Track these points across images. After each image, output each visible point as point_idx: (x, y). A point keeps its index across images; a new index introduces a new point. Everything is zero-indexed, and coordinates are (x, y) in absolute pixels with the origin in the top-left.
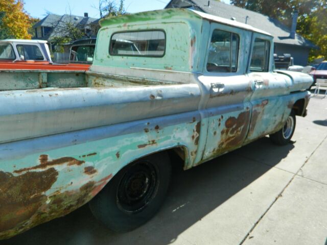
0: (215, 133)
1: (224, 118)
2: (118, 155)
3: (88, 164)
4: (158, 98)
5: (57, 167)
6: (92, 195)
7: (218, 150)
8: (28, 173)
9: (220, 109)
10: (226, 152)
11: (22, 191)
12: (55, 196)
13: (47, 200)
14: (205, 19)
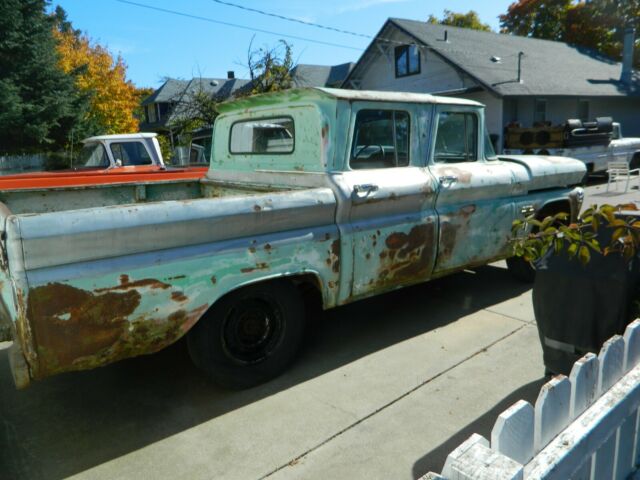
0: (368, 256)
1: (382, 234)
2: (214, 280)
3: (177, 288)
4: (266, 209)
5: (140, 290)
6: (185, 328)
7: (380, 283)
8: (109, 293)
9: (375, 221)
10: (399, 287)
11: (103, 313)
12: (138, 323)
13: (129, 326)
14: (340, 99)
